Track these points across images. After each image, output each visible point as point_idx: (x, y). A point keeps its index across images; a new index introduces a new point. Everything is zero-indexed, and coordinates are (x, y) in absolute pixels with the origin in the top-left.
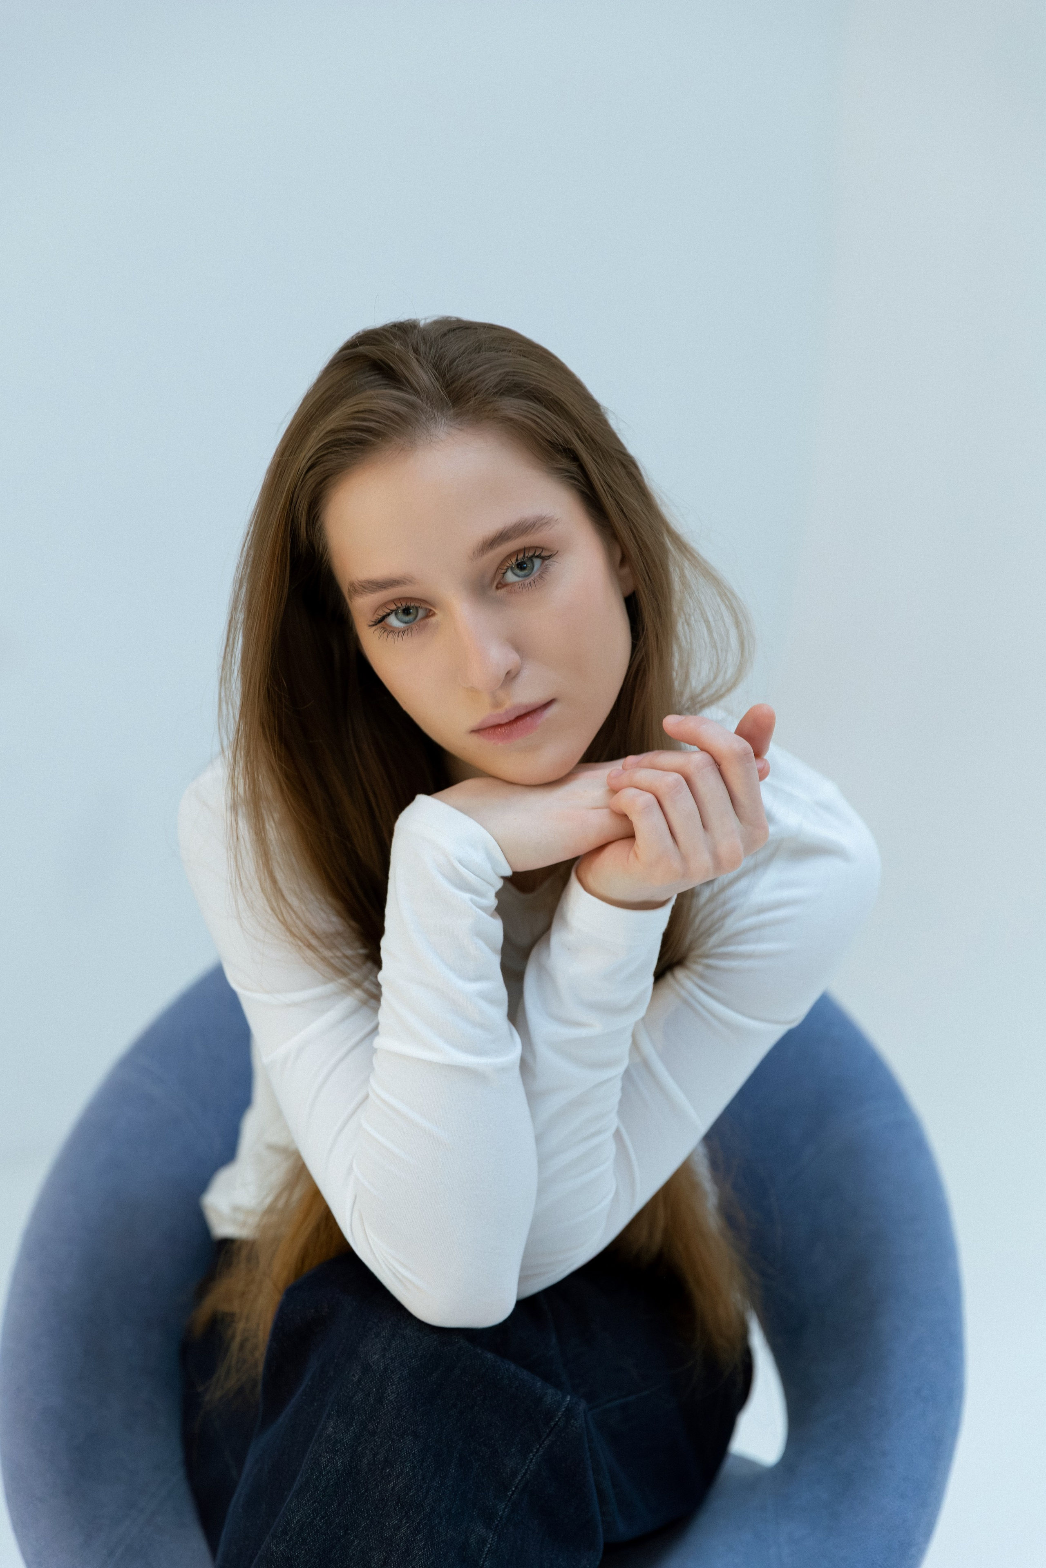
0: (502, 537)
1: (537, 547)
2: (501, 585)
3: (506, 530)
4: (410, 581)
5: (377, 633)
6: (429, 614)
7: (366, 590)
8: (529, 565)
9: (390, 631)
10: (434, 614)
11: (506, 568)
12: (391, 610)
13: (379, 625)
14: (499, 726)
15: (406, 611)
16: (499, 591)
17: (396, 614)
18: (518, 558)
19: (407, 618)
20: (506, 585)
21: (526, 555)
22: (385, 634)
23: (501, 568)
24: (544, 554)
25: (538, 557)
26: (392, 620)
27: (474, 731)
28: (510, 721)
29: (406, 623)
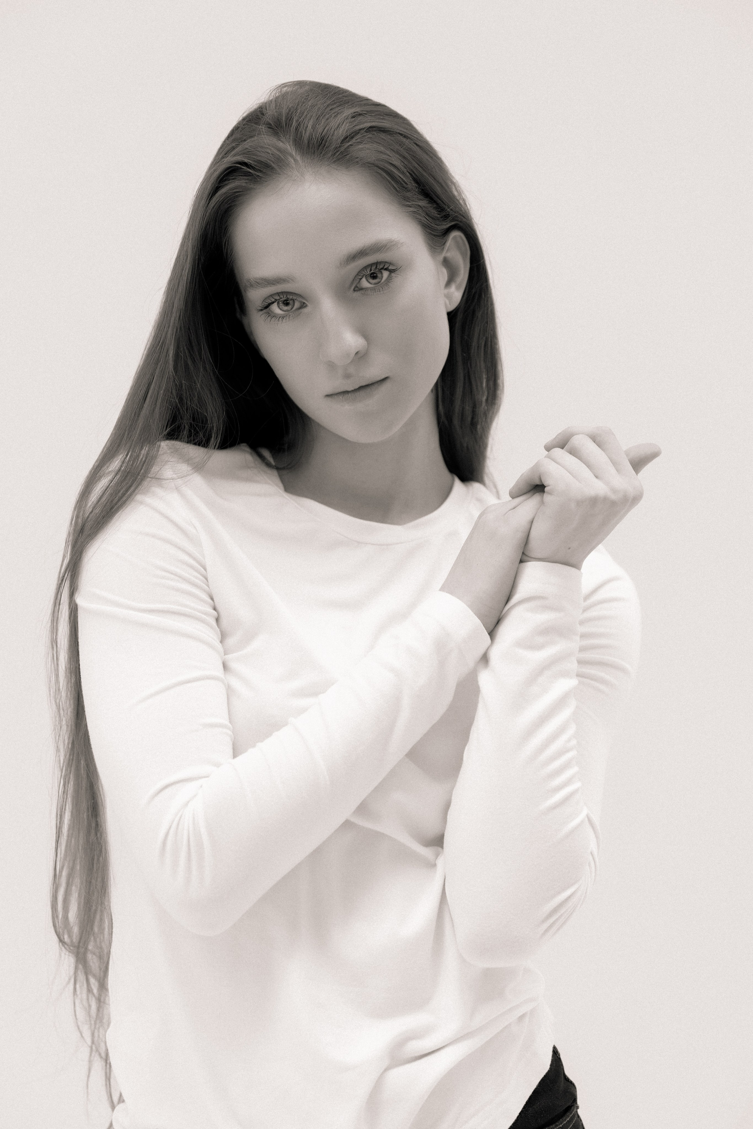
0: (362, 253)
1: (386, 262)
2: (358, 289)
3: (365, 248)
4: (292, 280)
5: (263, 317)
6: (303, 306)
7: (260, 285)
8: (379, 275)
9: (272, 315)
10: (306, 306)
11: (362, 275)
12: (275, 299)
13: (265, 311)
14: (348, 393)
15: (286, 303)
16: (356, 293)
17: (278, 303)
18: (372, 269)
19: (286, 308)
20: (362, 289)
21: (378, 267)
22: (269, 318)
23: (360, 275)
24: (391, 268)
25: (386, 269)
26: (275, 309)
27: (328, 396)
28: (355, 389)
29: (285, 311)
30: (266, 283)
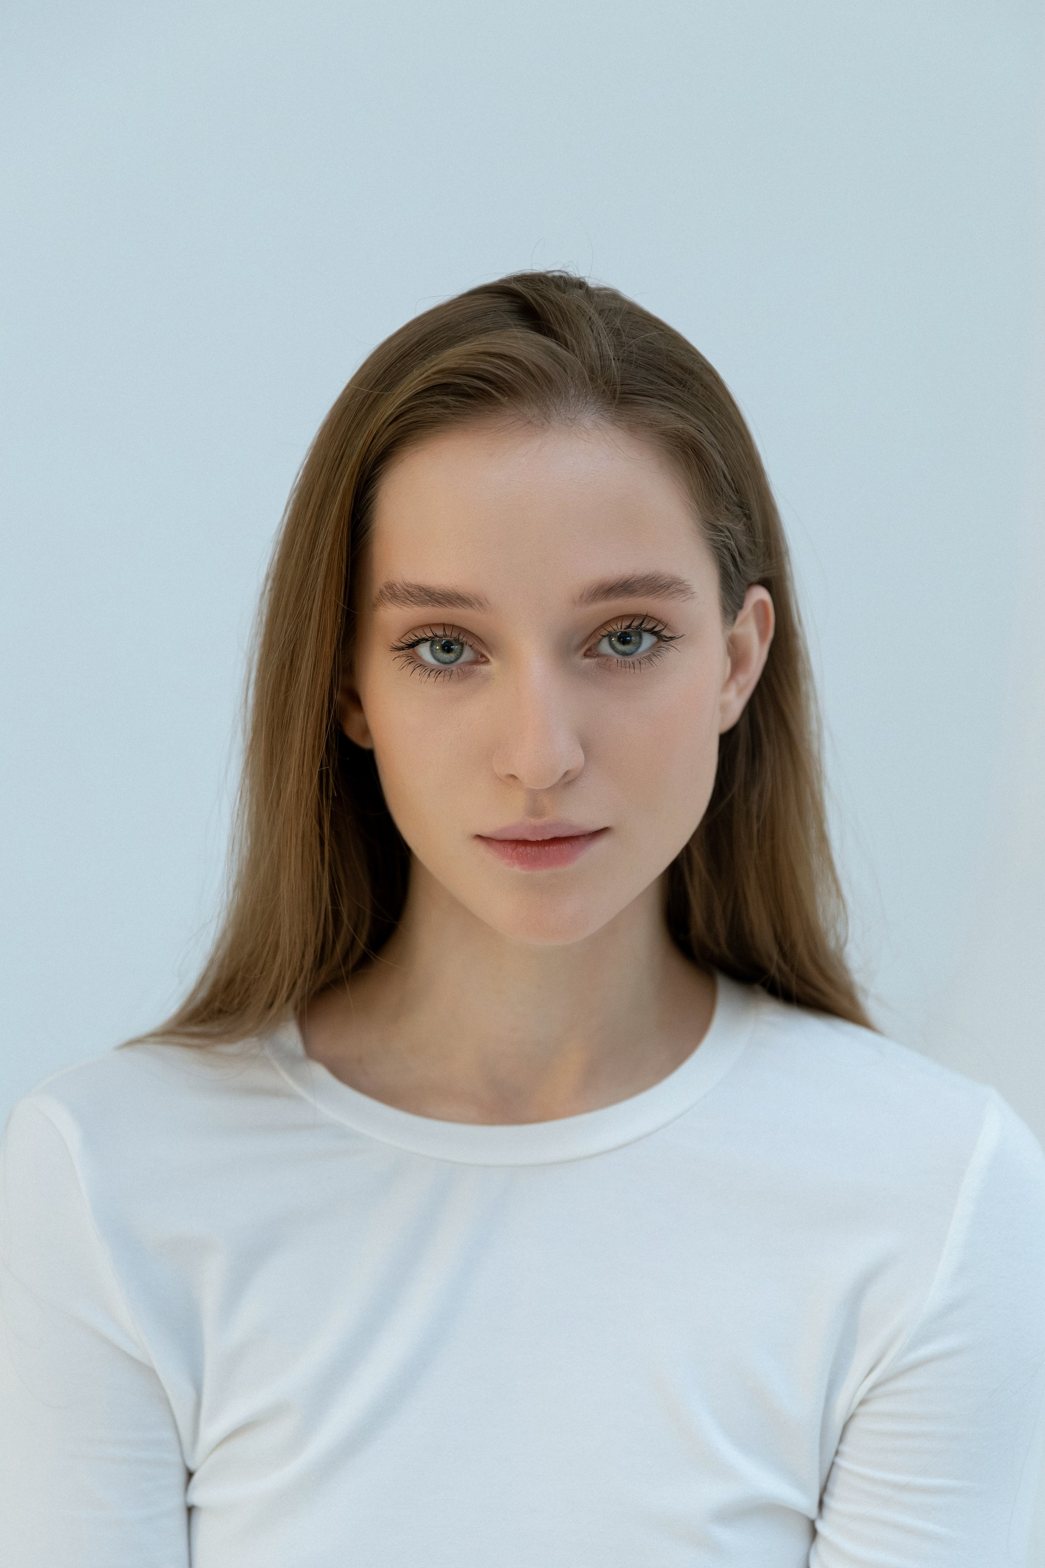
0: (625, 587)
1: (663, 621)
2: (591, 654)
3: (634, 579)
4: (481, 604)
5: (400, 662)
6: (481, 659)
7: (412, 599)
8: (636, 640)
9: (418, 665)
10: (487, 661)
11: (610, 629)
12: (428, 637)
13: (402, 652)
14: (525, 843)
15: (447, 648)
16: (588, 659)
17: (433, 644)
19: (446, 657)
20: (599, 655)
21: (644, 625)
22: (411, 667)
24: (665, 633)
25: (652, 632)
26: (424, 651)
27: (479, 837)
28: (543, 841)
29: (438, 660)
30: (428, 598)
